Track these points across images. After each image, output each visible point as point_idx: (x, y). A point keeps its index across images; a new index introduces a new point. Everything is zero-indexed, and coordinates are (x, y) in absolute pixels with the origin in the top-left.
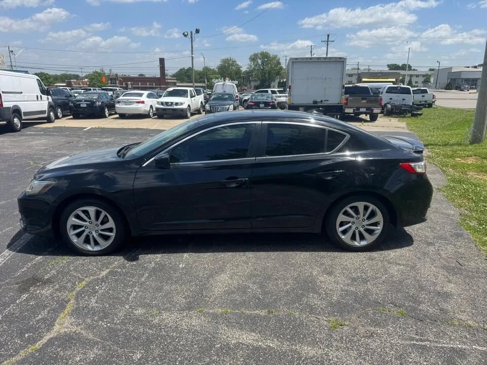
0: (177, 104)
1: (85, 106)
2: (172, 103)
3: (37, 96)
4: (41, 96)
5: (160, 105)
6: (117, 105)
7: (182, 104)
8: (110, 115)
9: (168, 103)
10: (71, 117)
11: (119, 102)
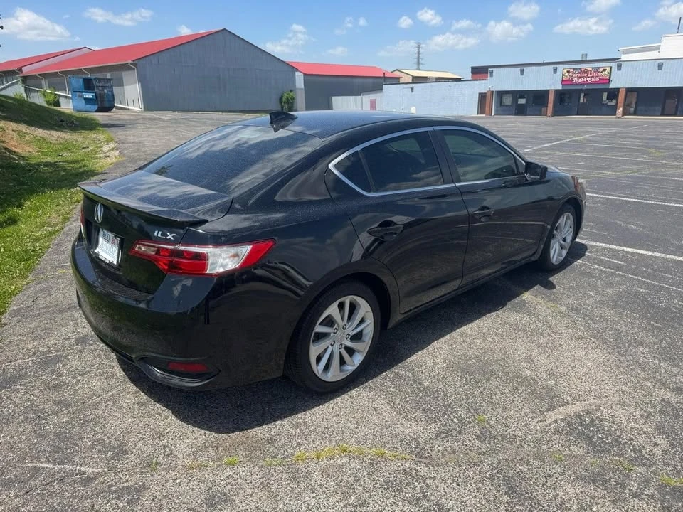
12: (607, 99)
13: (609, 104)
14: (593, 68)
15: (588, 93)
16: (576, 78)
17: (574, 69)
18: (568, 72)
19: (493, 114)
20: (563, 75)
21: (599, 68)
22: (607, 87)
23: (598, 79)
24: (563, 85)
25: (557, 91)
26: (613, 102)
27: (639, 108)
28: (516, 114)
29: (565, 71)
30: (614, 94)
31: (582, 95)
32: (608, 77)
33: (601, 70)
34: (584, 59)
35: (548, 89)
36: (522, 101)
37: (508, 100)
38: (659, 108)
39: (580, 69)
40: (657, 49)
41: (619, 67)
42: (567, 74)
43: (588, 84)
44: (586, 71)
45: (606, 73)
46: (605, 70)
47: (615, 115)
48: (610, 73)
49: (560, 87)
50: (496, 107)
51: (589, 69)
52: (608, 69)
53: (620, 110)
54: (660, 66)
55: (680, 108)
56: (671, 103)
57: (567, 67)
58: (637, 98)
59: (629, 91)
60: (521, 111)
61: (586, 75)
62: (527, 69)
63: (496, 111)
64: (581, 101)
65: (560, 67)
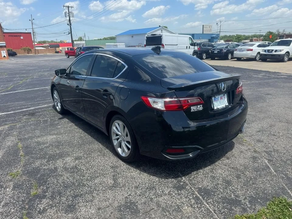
0: (276, 51)
1: (217, 52)
2: (272, 50)
3: (187, 47)
4: (189, 47)
5: (263, 52)
6: (235, 52)
7: (281, 51)
8: (232, 58)
9: (270, 50)
10: (210, 59)
11: (236, 50)
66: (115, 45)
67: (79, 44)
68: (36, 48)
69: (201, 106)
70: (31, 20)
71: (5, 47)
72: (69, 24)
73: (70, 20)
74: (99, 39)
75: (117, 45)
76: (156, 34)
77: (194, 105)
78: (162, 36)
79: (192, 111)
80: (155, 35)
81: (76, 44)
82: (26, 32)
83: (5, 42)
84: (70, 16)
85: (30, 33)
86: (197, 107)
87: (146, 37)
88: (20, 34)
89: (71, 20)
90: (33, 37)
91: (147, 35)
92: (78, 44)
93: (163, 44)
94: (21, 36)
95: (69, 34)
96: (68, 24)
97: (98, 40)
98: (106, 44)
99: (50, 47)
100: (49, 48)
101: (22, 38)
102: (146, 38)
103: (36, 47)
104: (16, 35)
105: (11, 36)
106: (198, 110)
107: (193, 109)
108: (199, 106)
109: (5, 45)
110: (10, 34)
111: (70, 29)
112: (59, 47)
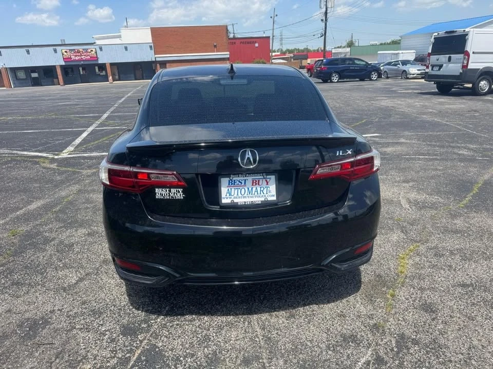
12: (99, 71)
13: (101, 74)
14: (83, 49)
15: (85, 67)
16: (73, 57)
17: (70, 50)
18: (66, 52)
19: (13, 87)
20: (63, 54)
21: (87, 49)
22: (96, 63)
23: (89, 57)
24: (65, 62)
25: (61, 66)
26: (104, 73)
27: (121, 76)
28: (33, 86)
29: (63, 51)
30: (102, 67)
31: (81, 69)
32: (96, 56)
33: (89, 51)
34: (64, 43)
35: (54, 65)
36: (35, 75)
37: (21, 75)
38: (133, 75)
39: (74, 50)
40: (120, 37)
41: (101, 49)
42: (65, 54)
43: (83, 61)
44: (79, 52)
45: (93, 53)
46: (92, 51)
47: (108, 81)
48: (96, 53)
49: (63, 63)
50: (13, 81)
51: (81, 50)
52: (94, 50)
53: (110, 78)
54: (126, 48)
55: (144, 75)
56: (139, 73)
57: (64, 48)
58: (118, 69)
59: (112, 64)
60: (36, 83)
61: (79, 54)
62: (31, 50)
63: (14, 84)
64: (82, 73)
65: (59, 49)
66: (394, 54)
67: (340, 53)
68: (273, 61)
69: (181, 190)
70: (273, 18)
71: (228, 59)
72: (324, 20)
73: (326, 13)
74: (383, 42)
75: (399, 53)
76: (456, 31)
77: (163, 185)
78: (467, 35)
79: (158, 196)
80: (453, 32)
81: (334, 53)
82: (264, 36)
83: (228, 53)
84: (328, 6)
85: (269, 37)
86: (170, 191)
87: (433, 38)
88: (254, 40)
89: (328, 12)
90: (271, 45)
91: (436, 34)
92: (338, 53)
93: (467, 51)
94: (256, 42)
95: (322, 36)
96: (322, 20)
97: (381, 44)
98: (379, 52)
99: (294, 60)
100: (292, 60)
101: (257, 45)
102: (432, 40)
103: (274, 59)
104: (249, 41)
105: (243, 43)
106: (172, 197)
107: (160, 193)
108: (173, 190)
109: (228, 56)
110: (242, 41)
111: (324, 28)
112: (306, 59)
